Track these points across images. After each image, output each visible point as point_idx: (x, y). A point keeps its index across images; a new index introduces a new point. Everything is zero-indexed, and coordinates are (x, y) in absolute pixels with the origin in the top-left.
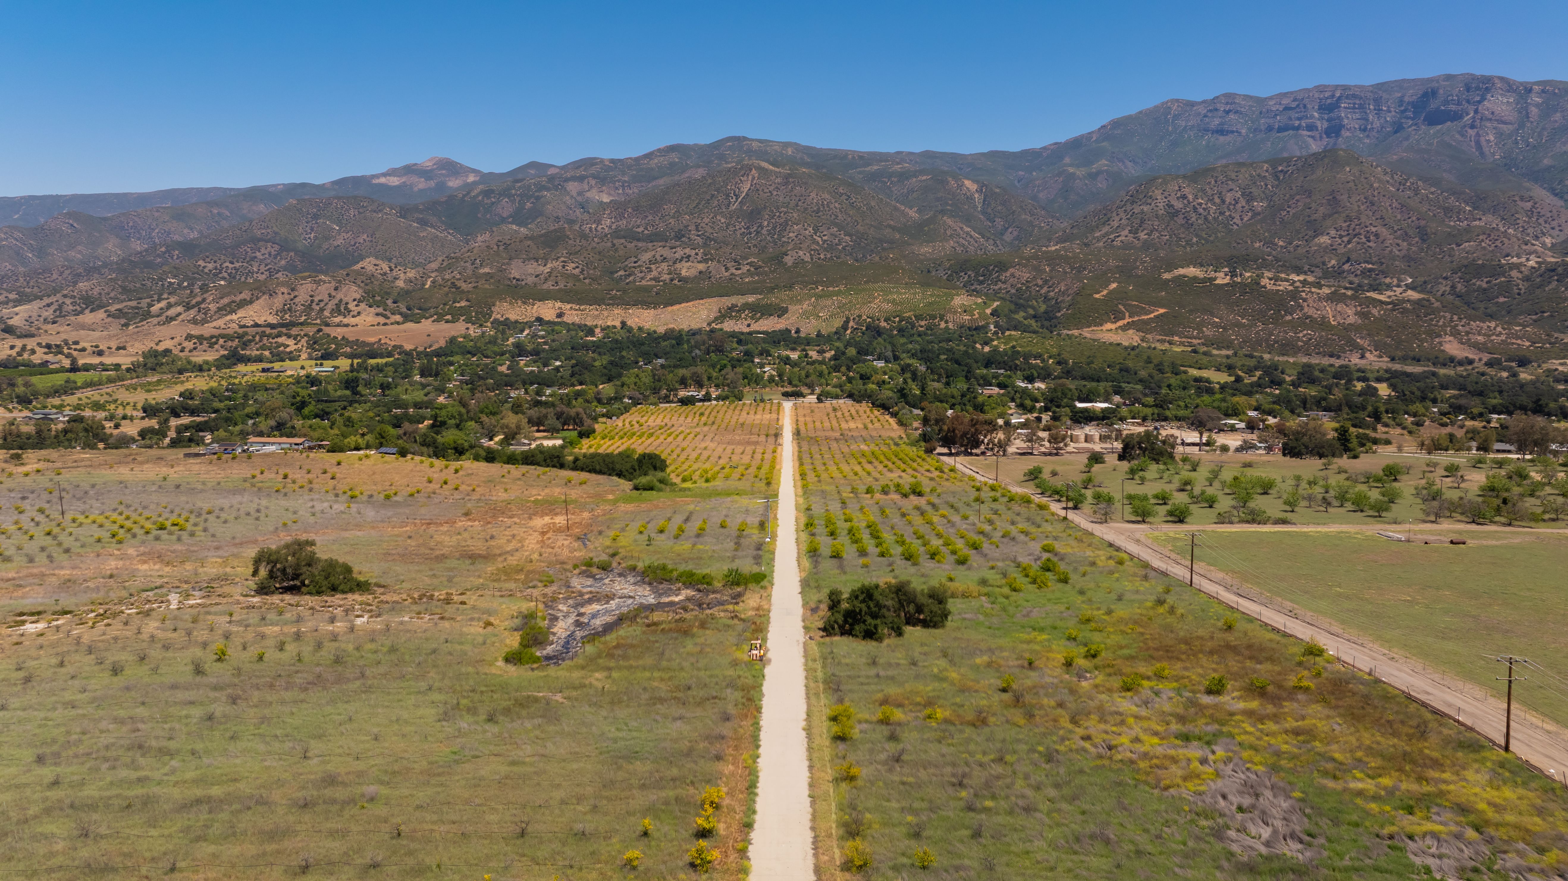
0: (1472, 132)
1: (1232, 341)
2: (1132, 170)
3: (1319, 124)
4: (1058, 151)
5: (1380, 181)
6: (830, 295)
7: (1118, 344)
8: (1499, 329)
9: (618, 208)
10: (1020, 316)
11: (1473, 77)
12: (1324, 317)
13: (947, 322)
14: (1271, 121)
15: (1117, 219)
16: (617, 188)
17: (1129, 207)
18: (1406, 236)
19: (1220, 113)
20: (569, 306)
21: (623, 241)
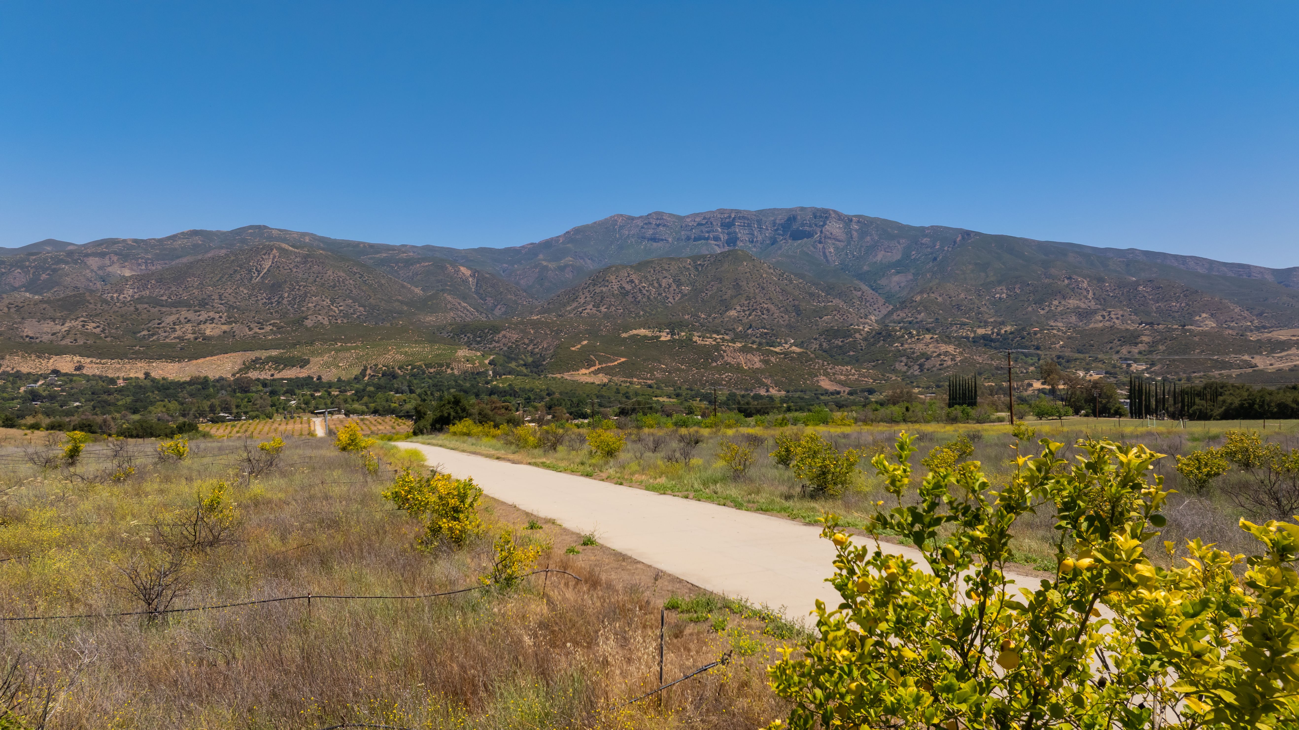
0: (820, 246)
1: (675, 382)
2: (591, 266)
3: (722, 236)
4: (533, 250)
5: (767, 273)
6: (348, 349)
7: (593, 383)
8: (853, 371)
9: (142, 280)
10: (513, 365)
11: (818, 210)
12: (738, 364)
13: (452, 369)
14: (689, 233)
15: (583, 297)
16: (139, 265)
17: (591, 288)
18: (787, 311)
19: (653, 226)
20: (89, 360)
21: (146, 306)
